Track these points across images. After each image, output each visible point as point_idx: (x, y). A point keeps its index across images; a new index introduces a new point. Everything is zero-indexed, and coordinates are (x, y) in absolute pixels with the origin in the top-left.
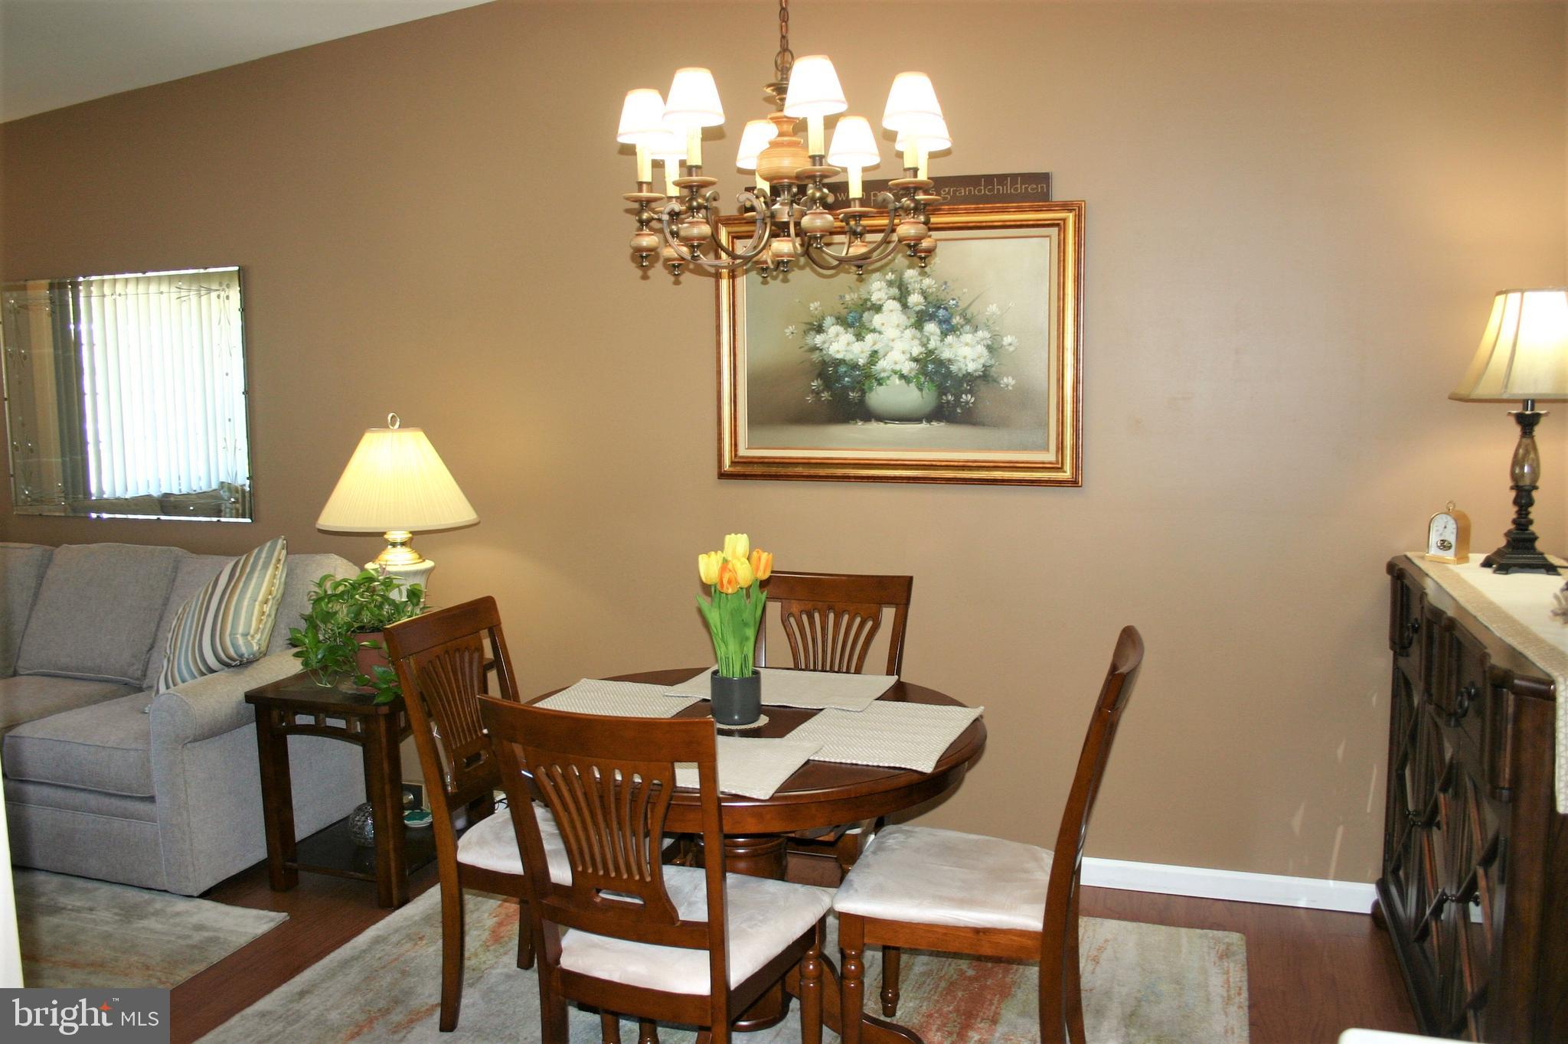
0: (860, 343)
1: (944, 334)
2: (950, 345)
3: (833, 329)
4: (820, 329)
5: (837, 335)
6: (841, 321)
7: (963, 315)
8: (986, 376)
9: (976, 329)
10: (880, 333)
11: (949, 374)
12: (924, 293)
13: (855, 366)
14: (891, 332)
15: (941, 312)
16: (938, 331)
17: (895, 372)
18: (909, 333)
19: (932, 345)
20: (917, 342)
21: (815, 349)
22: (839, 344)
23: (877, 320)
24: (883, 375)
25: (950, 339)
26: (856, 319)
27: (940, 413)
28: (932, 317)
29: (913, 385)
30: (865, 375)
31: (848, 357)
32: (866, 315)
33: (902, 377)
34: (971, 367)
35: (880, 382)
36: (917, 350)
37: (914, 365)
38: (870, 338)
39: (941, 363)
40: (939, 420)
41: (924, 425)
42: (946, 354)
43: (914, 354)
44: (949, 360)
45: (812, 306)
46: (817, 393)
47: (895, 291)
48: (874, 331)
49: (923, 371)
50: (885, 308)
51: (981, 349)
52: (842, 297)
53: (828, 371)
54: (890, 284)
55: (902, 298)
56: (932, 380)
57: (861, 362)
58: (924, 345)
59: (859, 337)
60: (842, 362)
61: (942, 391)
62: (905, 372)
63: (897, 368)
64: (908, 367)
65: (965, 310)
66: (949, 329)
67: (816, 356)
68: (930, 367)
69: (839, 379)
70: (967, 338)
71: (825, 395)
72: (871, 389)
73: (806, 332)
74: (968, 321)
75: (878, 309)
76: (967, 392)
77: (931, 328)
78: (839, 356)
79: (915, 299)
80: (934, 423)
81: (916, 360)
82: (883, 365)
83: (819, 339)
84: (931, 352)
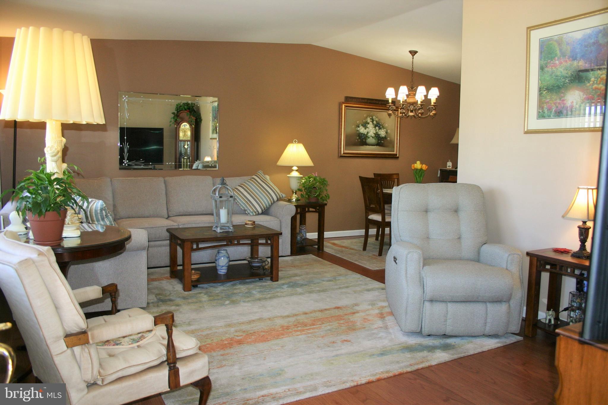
0: (365, 130)
1: (379, 129)
2: (380, 131)
3: (361, 127)
4: (359, 127)
5: (362, 128)
6: (362, 125)
7: (382, 126)
8: (385, 138)
9: (384, 129)
10: (369, 128)
11: (380, 137)
12: (376, 121)
13: (364, 134)
14: (371, 128)
15: (379, 125)
16: (378, 129)
17: (371, 136)
18: (374, 128)
19: (377, 131)
20: (375, 130)
21: (358, 131)
22: (362, 130)
23: (368, 126)
24: (369, 136)
25: (380, 130)
26: (365, 125)
27: (378, 144)
28: (377, 126)
29: (374, 139)
30: (366, 136)
31: (363, 133)
32: (367, 124)
33: (372, 137)
34: (383, 136)
35: (369, 138)
36: (375, 132)
37: (374, 135)
38: (367, 129)
39: (379, 135)
40: (378, 146)
41: (375, 146)
42: (379, 133)
43: (374, 133)
44: (380, 134)
45: (358, 122)
46: (358, 139)
47: (371, 120)
48: (368, 128)
49: (376, 136)
50: (370, 123)
51: (385, 133)
52: (363, 121)
53: (360, 135)
54: (371, 119)
55: (373, 122)
56: (377, 138)
57: (366, 134)
58: (376, 131)
59: (365, 129)
60: (362, 133)
61: (379, 140)
62: (373, 136)
63: (371, 135)
64: (373, 135)
65: (383, 124)
66: (380, 128)
67: (358, 132)
68: (377, 135)
69: (362, 137)
70: (383, 130)
71: (359, 140)
72: (367, 139)
73: (356, 127)
74: (383, 127)
75: (369, 123)
76: (382, 140)
77: (377, 128)
78: (362, 132)
79: (375, 122)
80: (377, 146)
81: (374, 134)
82: (369, 134)
83: (358, 129)
84: (377, 133)
